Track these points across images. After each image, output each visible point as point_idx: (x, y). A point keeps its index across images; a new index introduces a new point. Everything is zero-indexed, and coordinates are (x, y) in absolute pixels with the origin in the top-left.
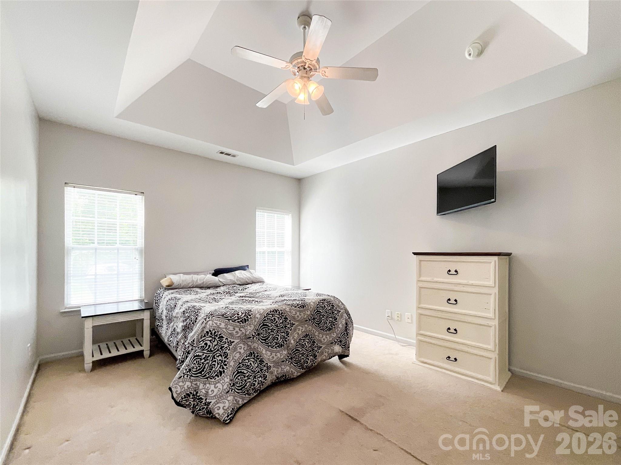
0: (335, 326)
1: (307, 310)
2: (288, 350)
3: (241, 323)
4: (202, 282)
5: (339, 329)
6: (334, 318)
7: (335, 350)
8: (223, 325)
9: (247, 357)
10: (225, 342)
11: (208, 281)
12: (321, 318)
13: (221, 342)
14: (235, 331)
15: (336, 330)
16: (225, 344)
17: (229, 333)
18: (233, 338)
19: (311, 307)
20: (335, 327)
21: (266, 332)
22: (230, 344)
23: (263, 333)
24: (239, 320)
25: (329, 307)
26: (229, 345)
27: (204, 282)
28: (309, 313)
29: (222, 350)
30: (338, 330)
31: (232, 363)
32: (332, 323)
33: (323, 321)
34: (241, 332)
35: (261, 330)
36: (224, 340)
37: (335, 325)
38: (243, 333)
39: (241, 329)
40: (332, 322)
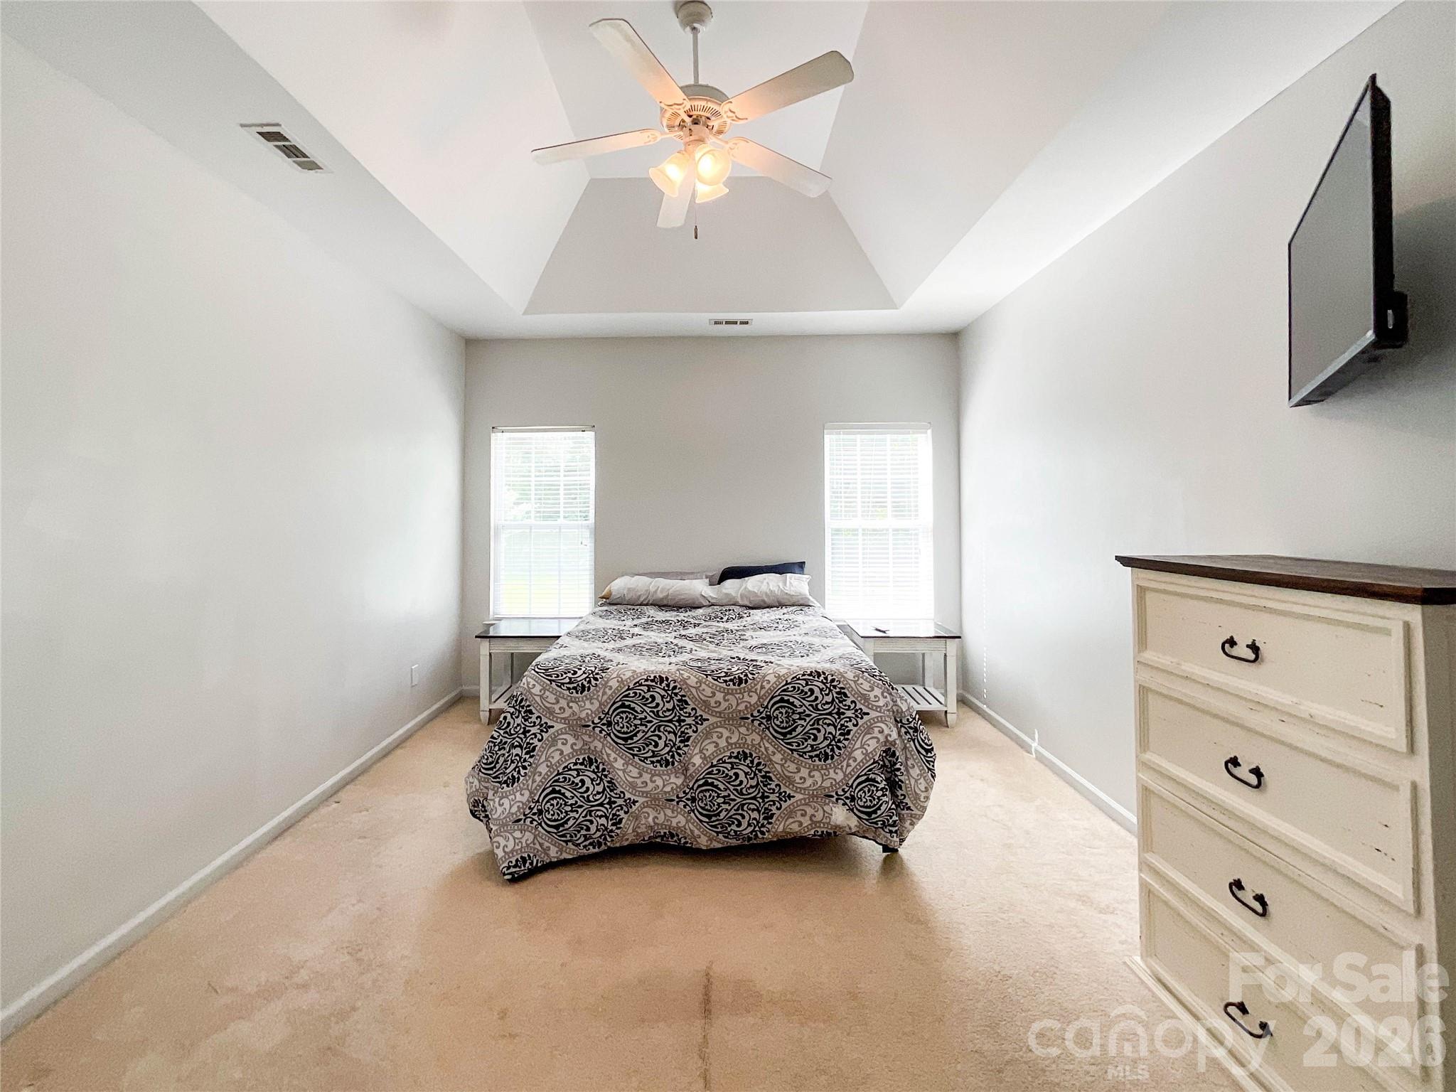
0: (842, 752)
1: (750, 691)
2: (686, 777)
3: (574, 691)
4: (665, 594)
5: (851, 761)
6: (839, 730)
7: (833, 818)
8: (537, 690)
9: (575, 764)
10: (535, 723)
11: (678, 593)
12: (794, 720)
13: (525, 721)
14: (559, 706)
15: (845, 764)
16: (534, 726)
17: (546, 707)
18: (553, 718)
19: (762, 687)
20: (840, 755)
21: (627, 722)
22: (545, 730)
23: (621, 723)
24: (571, 686)
25: (827, 695)
26: (542, 731)
27: (668, 595)
28: (754, 699)
29: (525, 737)
30: (848, 765)
31: (543, 769)
32: (835, 744)
33: (799, 729)
34: (571, 710)
35: (615, 716)
36: (533, 719)
37: (841, 750)
38: (574, 713)
39: (571, 704)
40: (834, 739)
